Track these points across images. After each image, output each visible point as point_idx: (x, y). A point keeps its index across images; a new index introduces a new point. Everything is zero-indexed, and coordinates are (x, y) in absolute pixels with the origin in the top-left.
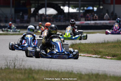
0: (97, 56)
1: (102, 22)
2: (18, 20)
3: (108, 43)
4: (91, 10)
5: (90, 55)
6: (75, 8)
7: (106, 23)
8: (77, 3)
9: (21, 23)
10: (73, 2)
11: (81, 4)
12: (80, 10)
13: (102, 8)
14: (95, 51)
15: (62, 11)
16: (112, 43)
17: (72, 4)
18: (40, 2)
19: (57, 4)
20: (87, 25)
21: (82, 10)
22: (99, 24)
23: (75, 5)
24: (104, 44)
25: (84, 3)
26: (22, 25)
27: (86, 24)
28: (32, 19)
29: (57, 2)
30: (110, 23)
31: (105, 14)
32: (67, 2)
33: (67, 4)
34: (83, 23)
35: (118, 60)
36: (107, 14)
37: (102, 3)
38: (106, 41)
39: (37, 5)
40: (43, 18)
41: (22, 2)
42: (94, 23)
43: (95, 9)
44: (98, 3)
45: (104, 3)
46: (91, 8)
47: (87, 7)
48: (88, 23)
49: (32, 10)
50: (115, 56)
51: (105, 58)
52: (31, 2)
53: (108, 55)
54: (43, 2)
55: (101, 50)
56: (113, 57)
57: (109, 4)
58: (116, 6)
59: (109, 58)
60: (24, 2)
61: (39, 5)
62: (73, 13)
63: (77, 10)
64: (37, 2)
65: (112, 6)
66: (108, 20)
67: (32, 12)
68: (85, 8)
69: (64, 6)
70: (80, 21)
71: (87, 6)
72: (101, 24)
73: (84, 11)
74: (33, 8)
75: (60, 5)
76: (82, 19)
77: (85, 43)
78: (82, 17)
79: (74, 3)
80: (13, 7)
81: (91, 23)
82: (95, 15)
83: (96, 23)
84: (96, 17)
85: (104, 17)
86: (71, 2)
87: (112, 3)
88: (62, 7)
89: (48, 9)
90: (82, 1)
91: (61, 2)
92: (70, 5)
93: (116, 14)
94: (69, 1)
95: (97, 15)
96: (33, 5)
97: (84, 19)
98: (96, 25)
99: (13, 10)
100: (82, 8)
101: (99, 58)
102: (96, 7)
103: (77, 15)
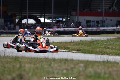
0: (66, 51)
1: (69, 29)
2: (6, 28)
3: (74, 42)
4: (61, 20)
5: (61, 50)
6: (49, 19)
7: (72, 30)
8: (50, 15)
9: (9, 30)
10: (47, 15)
11: (54, 16)
12: (53, 21)
13: (69, 19)
14: (64, 47)
15: (40, 21)
16: (77, 42)
17: (47, 16)
18: (23, 14)
19: (36, 16)
20: (59, 31)
21: (54, 20)
22: (67, 31)
23: (49, 17)
24: (71, 43)
25: (56, 15)
26: (10, 31)
27: (57, 30)
28: (17, 27)
29: (36, 15)
30: (75, 30)
31: (72, 24)
32: (43, 15)
33: (43, 16)
34: (55, 30)
35: (81, 53)
36: (73, 23)
37: (69, 15)
38: (73, 41)
39: (20, 17)
40: (25, 26)
41: (9, 14)
42: (63, 30)
43: (64, 20)
44: (66, 15)
45: (71, 15)
46: (61, 19)
47: (58, 19)
48: (59, 30)
49: (17, 20)
50: (79, 51)
51: (72, 52)
52: (16, 14)
53: (74, 50)
54: (26, 15)
55: (69, 47)
56: (78, 51)
57: (74, 16)
58: (79, 17)
59: (75, 52)
60: (11, 14)
61: (22, 16)
62: (47, 23)
63: (51, 20)
64: (21, 14)
65: (77, 17)
66: (74, 28)
67: (17, 22)
68: (57, 19)
69: (41, 17)
70: (53, 28)
71: (58, 17)
72: (69, 30)
73: (56, 21)
74: (18, 19)
75: (38, 17)
76: (54, 27)
77: (57, 42)
78: (54, 25)
79: (49, 15)
80: (3, 18)
81: (61, 30)
82: (64, 24)
83: (65, 30)
84: (64, 26)
85: (70, 26)
86: (46, 15)
87: (76, 15)
88: (39, 18)
89: (29, 20)
90: (54, 14)
91: (39, 15)
92: (45, 17)
93: (79, 21)
94: (45, 14)
95: (65, 24)
96: (18, 17)
97: (56, 27)
98: (65, 31)
99: (3, 20)
100: (54, 19)
101: (68, 52)
102: (65, 18)
103: (50, 24)
